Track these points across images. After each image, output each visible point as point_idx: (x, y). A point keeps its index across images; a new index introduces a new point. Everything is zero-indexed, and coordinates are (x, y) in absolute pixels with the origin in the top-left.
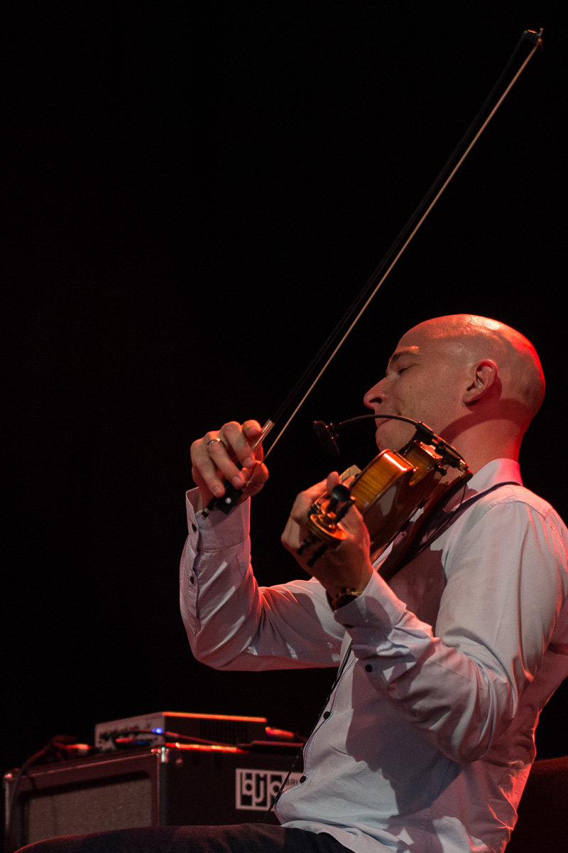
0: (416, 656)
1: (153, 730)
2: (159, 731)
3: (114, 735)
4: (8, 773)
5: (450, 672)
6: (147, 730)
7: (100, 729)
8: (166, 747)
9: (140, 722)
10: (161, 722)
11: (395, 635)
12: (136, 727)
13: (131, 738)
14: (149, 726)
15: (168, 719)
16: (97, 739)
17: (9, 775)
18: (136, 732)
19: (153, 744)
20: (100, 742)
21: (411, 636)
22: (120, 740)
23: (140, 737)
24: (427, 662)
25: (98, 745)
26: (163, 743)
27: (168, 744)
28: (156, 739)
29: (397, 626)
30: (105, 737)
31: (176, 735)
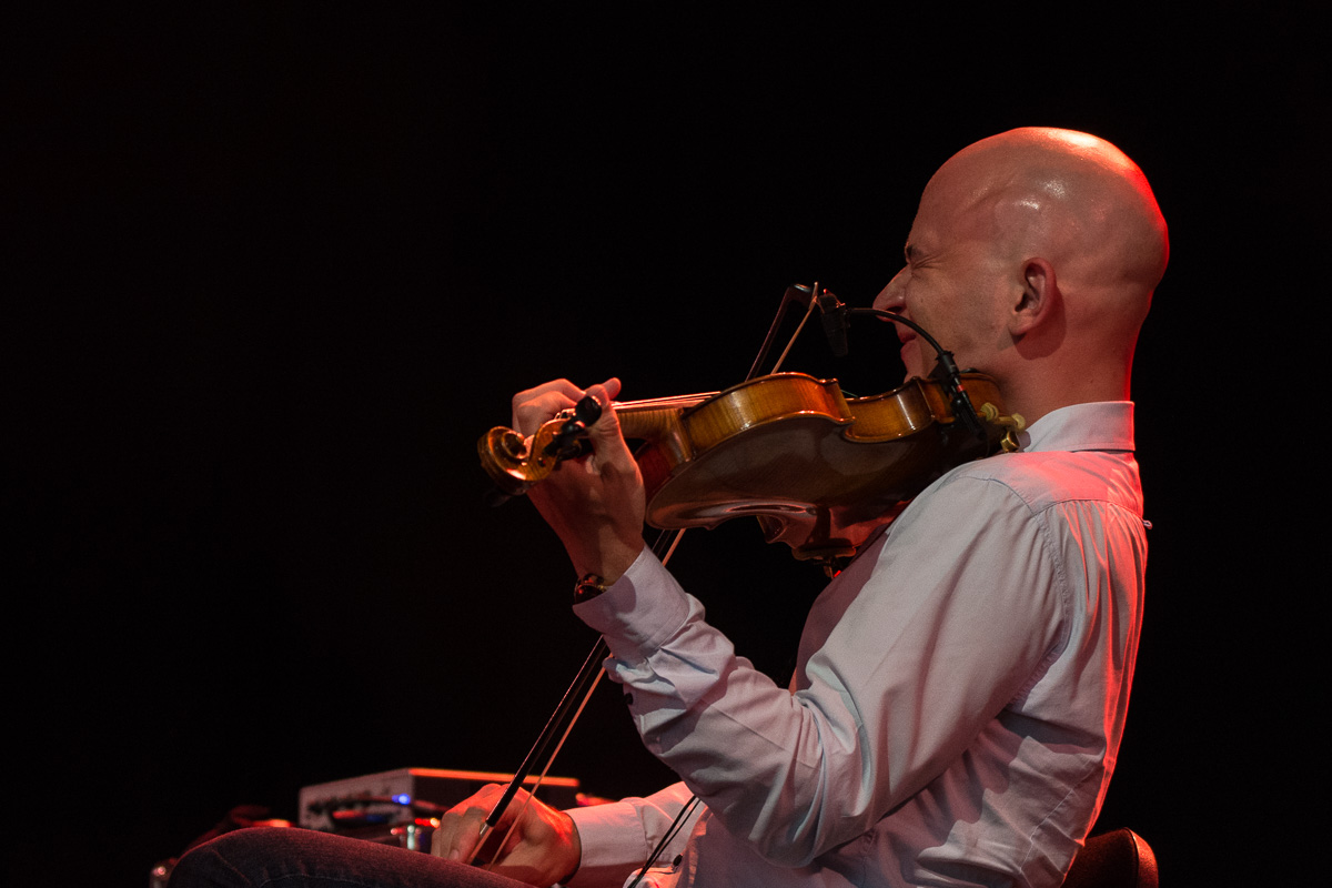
0: (686, 700)
1: (394, 798)
2: (403, 799)
3: (330, 806)
4: (158, 866)
5: (747, 731)
6: (385, 797)
7: (309, 795)
8: (416, 826)
9: (372, 784)
10: (407, 785)
11: (661, 660)
12: (367, 793)
13: (358, 810)
14: (387, 791)
15: (419, 780)
16: (303, 811)
17: (160, 871)
18: (366, 800)
19: (394, 821)
20: (308, 817)
21: (687, 667)
22: (341, 813)
23: (373, 809)
24: (708, 711)
25: (304, 821)
26: (410, 818)
27: (418, 821)
28: (399, 813)
29: (665, 647)
30: (316, 809)
31: (430, 806)
